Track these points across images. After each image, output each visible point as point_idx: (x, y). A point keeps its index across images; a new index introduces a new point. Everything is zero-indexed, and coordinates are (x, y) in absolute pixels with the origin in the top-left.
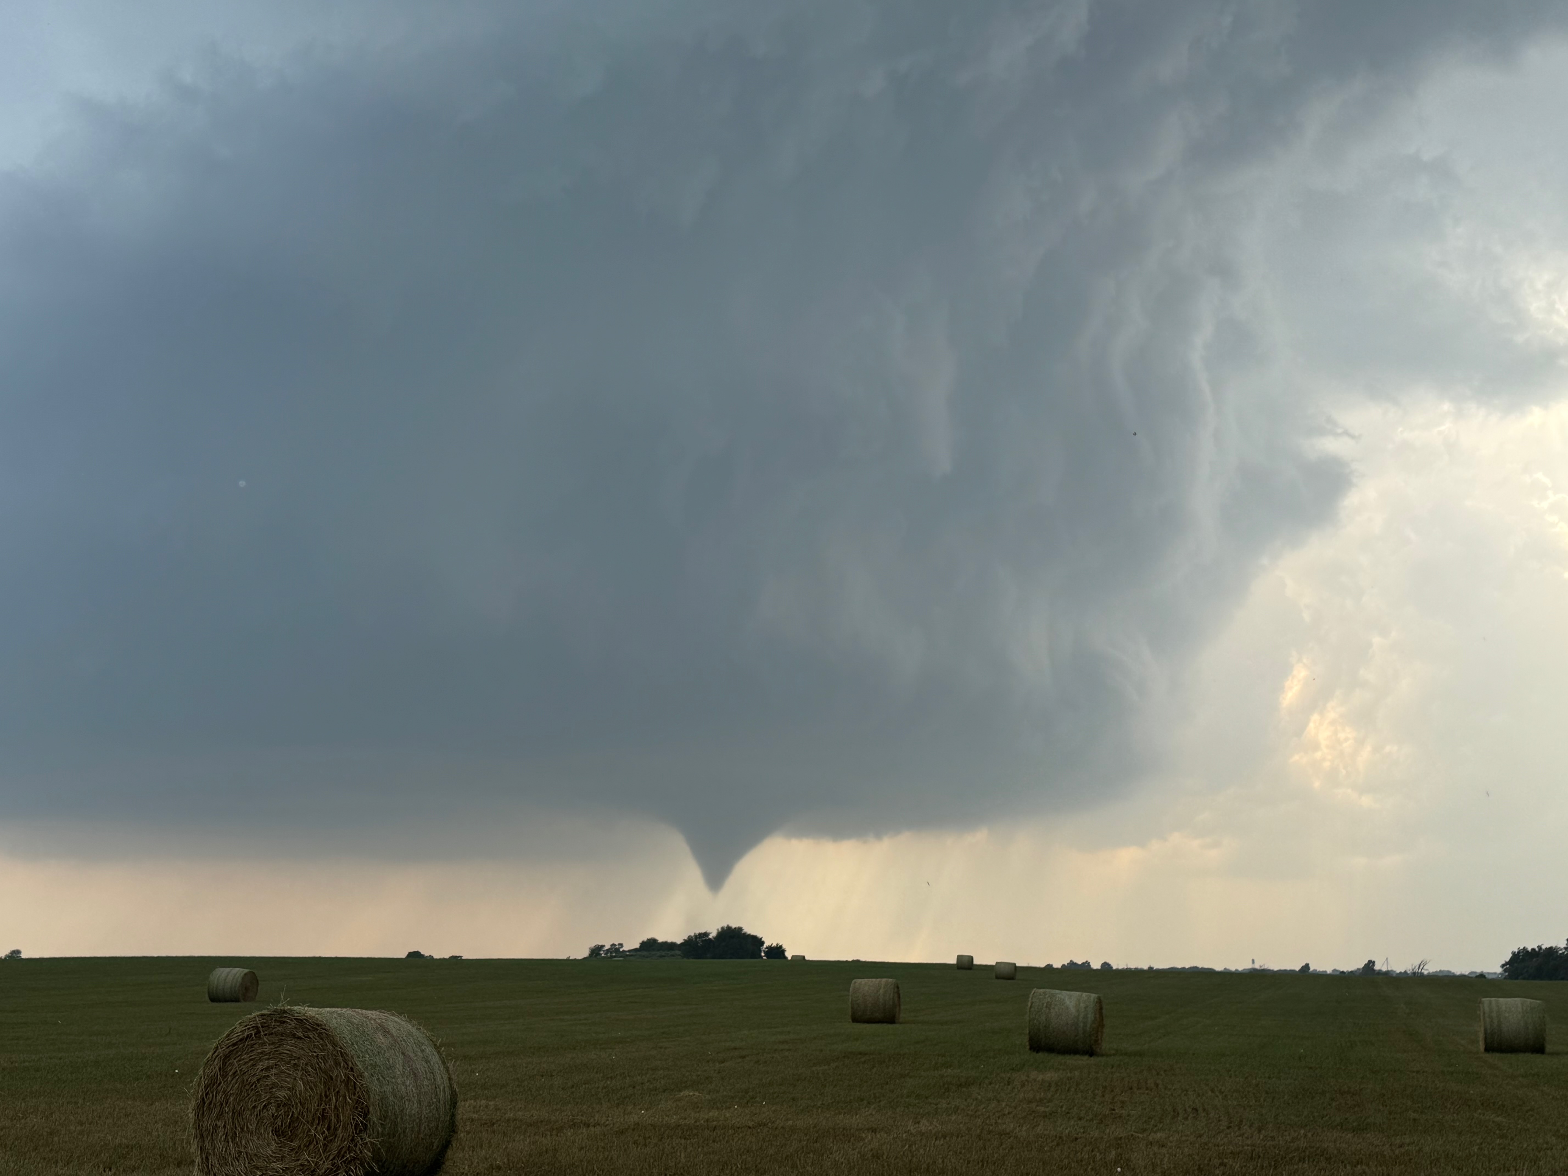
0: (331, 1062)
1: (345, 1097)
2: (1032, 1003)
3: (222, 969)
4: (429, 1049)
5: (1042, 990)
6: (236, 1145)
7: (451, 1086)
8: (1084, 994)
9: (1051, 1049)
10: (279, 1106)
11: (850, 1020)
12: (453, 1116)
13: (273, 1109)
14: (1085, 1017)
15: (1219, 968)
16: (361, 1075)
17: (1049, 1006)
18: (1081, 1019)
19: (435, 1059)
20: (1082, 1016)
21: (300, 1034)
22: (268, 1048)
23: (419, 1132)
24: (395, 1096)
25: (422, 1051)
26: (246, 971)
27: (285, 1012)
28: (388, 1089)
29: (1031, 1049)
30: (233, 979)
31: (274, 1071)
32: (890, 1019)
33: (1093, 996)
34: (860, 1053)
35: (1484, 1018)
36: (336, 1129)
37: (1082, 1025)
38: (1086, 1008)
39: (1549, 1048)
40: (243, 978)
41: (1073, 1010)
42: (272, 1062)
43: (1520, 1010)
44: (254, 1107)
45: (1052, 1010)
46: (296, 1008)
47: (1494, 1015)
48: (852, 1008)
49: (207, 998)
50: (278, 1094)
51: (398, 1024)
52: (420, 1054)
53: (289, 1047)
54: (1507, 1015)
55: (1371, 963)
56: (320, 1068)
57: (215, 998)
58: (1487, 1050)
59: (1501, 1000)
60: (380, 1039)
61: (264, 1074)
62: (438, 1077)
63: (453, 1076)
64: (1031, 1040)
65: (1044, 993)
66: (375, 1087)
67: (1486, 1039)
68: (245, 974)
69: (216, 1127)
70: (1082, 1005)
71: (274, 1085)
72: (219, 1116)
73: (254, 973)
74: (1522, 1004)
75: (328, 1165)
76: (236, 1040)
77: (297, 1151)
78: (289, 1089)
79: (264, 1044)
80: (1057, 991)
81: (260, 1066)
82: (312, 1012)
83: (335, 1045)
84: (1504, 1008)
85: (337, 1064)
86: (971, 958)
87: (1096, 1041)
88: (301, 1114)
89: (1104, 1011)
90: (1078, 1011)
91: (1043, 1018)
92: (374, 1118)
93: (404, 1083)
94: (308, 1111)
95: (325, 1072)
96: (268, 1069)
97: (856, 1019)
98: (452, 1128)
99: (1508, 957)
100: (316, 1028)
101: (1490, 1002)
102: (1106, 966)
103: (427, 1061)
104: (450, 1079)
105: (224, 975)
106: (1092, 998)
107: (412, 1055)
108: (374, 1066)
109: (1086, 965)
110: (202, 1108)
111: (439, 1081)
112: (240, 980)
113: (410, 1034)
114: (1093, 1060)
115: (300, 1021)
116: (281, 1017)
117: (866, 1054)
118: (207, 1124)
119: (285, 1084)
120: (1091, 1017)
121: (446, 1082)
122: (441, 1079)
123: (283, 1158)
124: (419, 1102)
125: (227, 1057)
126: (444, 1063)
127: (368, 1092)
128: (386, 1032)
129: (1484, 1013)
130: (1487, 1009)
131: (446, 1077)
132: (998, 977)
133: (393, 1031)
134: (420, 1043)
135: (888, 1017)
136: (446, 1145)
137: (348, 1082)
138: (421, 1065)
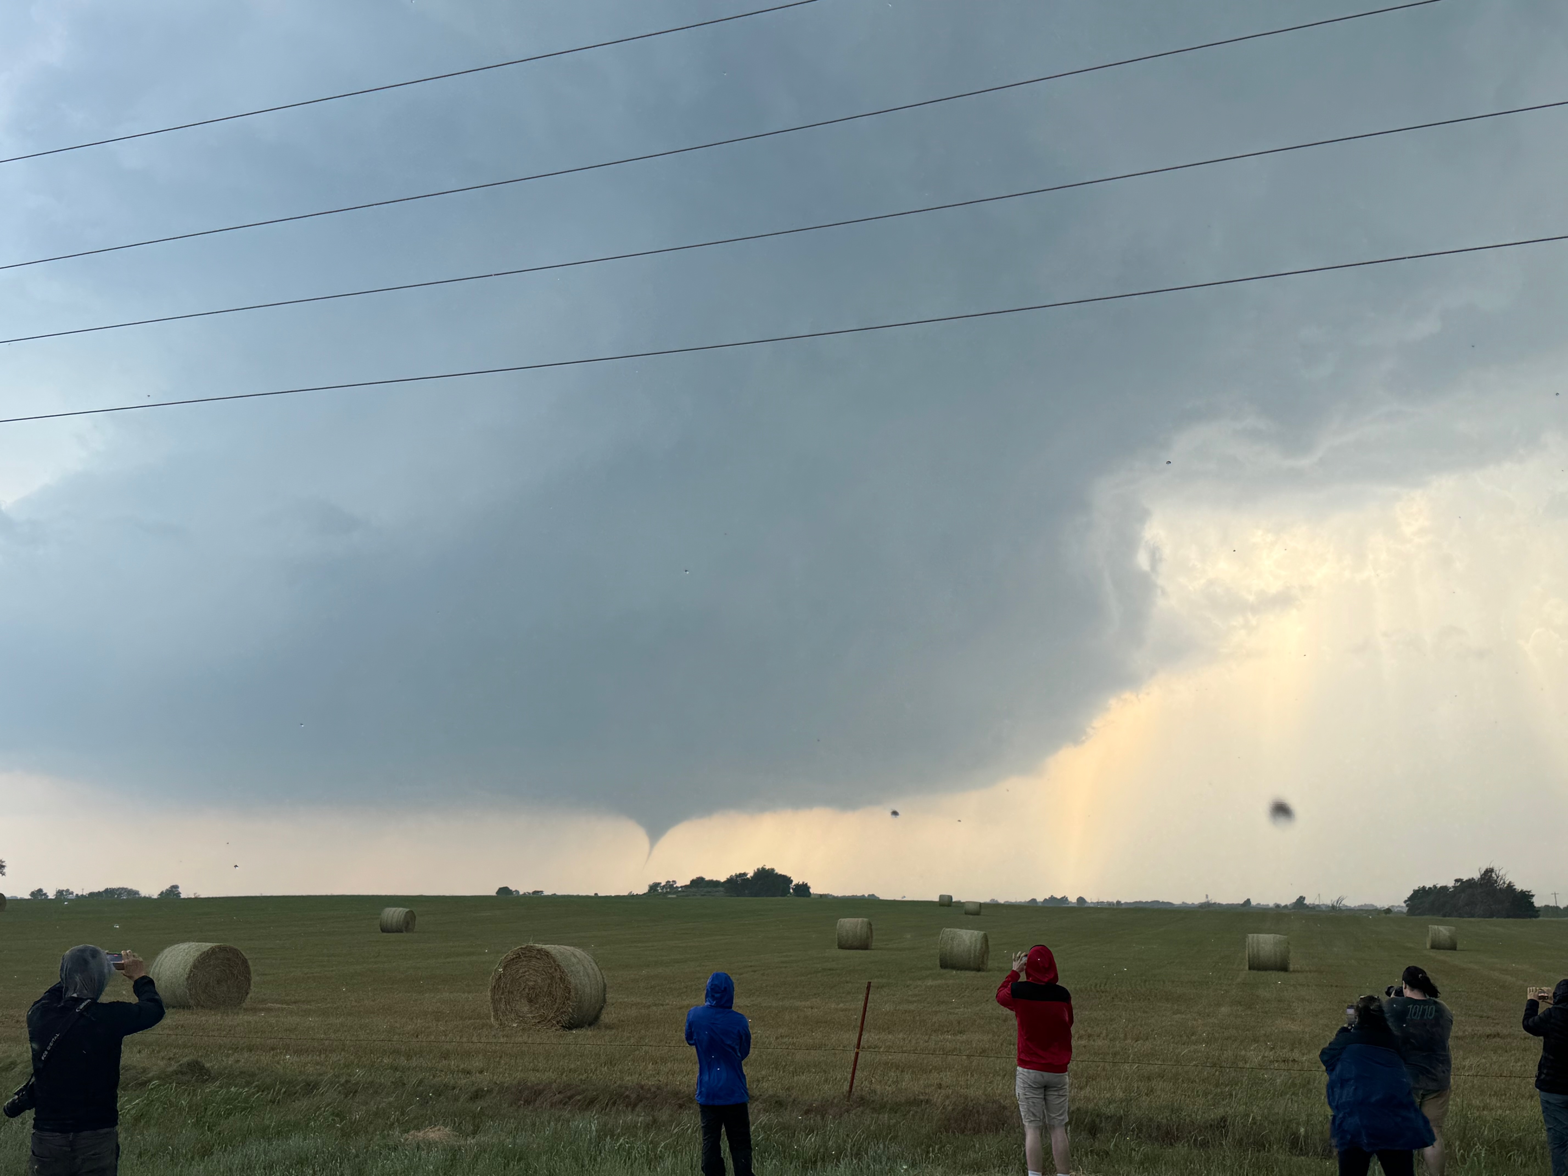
0: (553, 970)
1: (559, 985)
2: (942, 938)
3: (390, 909)
4: (594, 965)
5: (949, 929)
6: (510, 1006)
7: (603, 981)
8: (976, 932)
9: (954, 967)
10: (529, 989)
11: (837, 947)
12: (604, 995)
13: (527, 990)
14: (975, 947)
15: (1177, 901)
16: (567, 975)
17: (952, 939)
18: (972, 948)
19: (596, 969)
20: (974, 945)
21: (538, 957)
22: (524, 963)
23: (591, 1002)
24: (580, 984)
25: (591, 965)
26: (407, 910)
27: (531, 947)
28: (578, 981)
29: (941, 966)
30: (398, 916)
31: (527, 973)
33: (982, 933)
34: (830, 970)
35: (1248, 948)
36: (556, 999)
37: (973, 952)
38: (976, 940)
39: (1291, 967)
40: (405, 916)
41: (968, 942)
42: (526, 969)
43: (1272, 942)
44: (518, 990)
45: (954, 942)
46: (537, 945)
47: (1255, 945)
48: (838, 939)
49: (380, 930)
50: (529, 984)
51: (578, 952)
52: (590, 966)
53: (534, 962)
54: (1263, 945)
55: (1301, 899)
56: (548, 972)
57: (385, 930)
58: (1250, 969)
59: (1260, 935)
60: (574, 960)
61: (523, 975)
62: (598, 977)
63: (605, 977)
64: (941, 961)
65: (951, 931)
66: (572, 980)
67: (1249, 961)
68: (407, 912)
69: (501, 999)
70: (974, 939)
71: (527, 980)
72: (503, 993)
73: (412, 911)
74: (1274, 938)
75: (552, 1015)
76: (509, 959)
77: (538, 1008)
78: (534, 981)
79: (523, 961)
80: (958, 930)
81: (521, 971)
82: (544, 947)
83: (555, 961)
84: (1261, 941)
85: (556, 970)
86: (951, 897)
87: (983, 962)
88: (540, 992)
89: (989, 942)
90: (971, 942)
91: (949, 947)
92: (573, 994)
93: (584, 979)
94: (543, 991)
95: (551, 974)
96: (524, 972)
97: (841, 947)
98: (604, 1001)
99: (1409, 893)
100: (547, 954)
101: (1253, 937)
102: (1081, 900)
103: (593, 970)
104: (603, 978)
105: (391, 913)
106: (980, 935)
107: (587, 966)
108: (572, 971)
109: (1064, 899)
110: (494, 989)
111: (598, 979)
112: (403, 916)
113: (585, 957)
114: (983, 974)
115: (538, 950)
116: (530, 949)
117: (833, 970)
118: (497, 997)
119: (532, 979)
120: (979, 946)
121: (602, 980)
122: (599, 978)
123: (532, 1012)
124: (591, 988)
125: (505, 967)
126: (600, 970)
127: (570, 983)
128: (575, 956)
129: (1249, 944)
130: (1250, 941)
131: (601, 977)
133: (578, 956)
134: (590, 962)
135: (864, 946)
136: (601, 1008)
137: (561, 978)
138: (590, 971)
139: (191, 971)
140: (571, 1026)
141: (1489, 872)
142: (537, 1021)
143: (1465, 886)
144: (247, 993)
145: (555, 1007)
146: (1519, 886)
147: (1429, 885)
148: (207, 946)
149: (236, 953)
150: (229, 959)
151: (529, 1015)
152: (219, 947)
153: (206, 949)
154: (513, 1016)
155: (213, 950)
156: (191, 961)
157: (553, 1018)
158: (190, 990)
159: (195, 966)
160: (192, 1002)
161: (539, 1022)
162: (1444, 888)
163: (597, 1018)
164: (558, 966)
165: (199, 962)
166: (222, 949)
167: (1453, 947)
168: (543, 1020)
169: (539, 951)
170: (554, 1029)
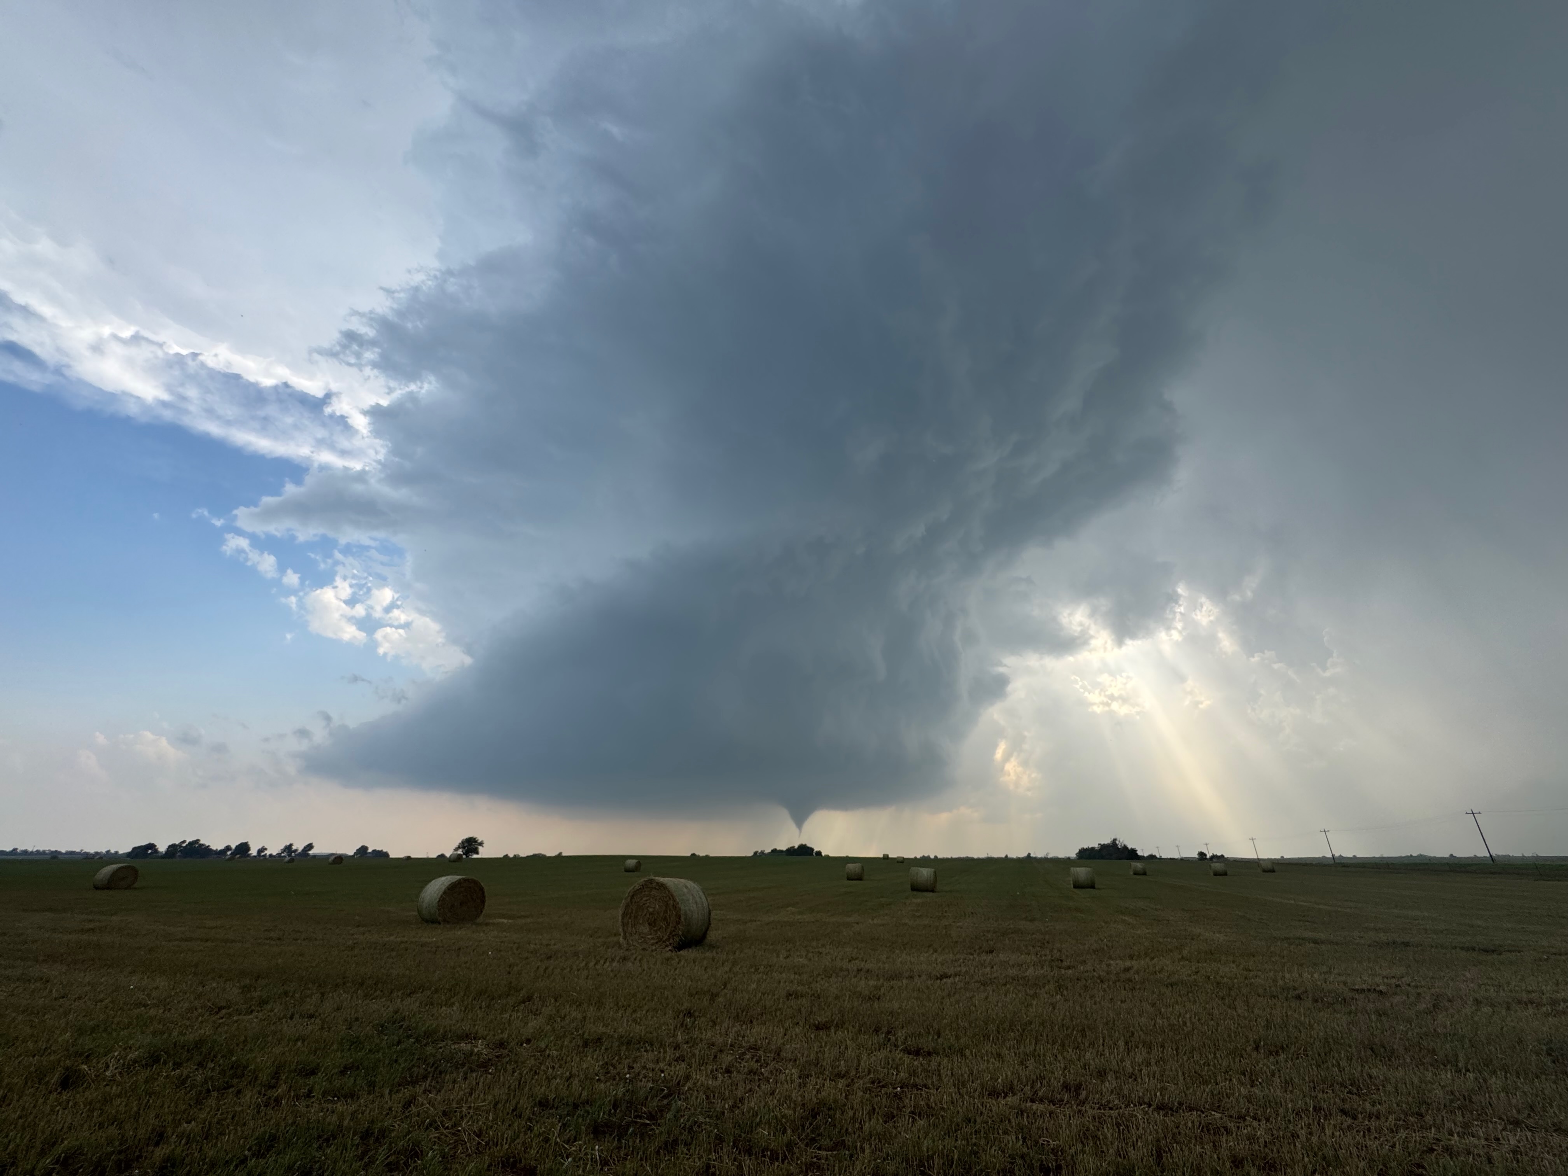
0: (668, 899)
1: (672, 911)
2: (910, 872)
4: (701, 894)
6: (635, 928)
7: (709, 907)
8: (930, 869)
9: (919, 890)
10: (650, 914)
11: (846, 880)
12: (709, 918)
13: (648, 916)
14: (930, 877)
15: (976, 857)
16: (678, 903)
17: (917, 874)
18: (929, 879)
19: (703, 897)
21: (657, 888)
22: (646, 893)
23: (698, 924)
24: (689, 911)
26: (637, 860)
27: (652, 879)
28: (687, 908)
29: (911, 890)
30: (633, 863)
32: (860, 879)
33: (933, 870)
34: (851, 892)
35: (1072, 874)
36: (669, 923)
37: (929, 881)
39: (1096, 887)
41: (925, 874)
42: (648, 898)
43: (1085, 872)
44: (642, 915)
46: (657, 878)
47: (1075, 873)
48: (847, 874)
49: (624, 870)
50: (650, 910)
51: (690, 884)
52: (698, 895)
53: (654, 892)
54: (1080, 873)
55: (1029, 854)
56: (664, 900)
57: (627, 870)
58: (1075, 887)
59: (1078, 868)
60: (685, 890)
61: (645, 902)
62: (704, 904)
63: (710, 903)
64: (911, 886)
65: (914, 868)
66: (682, 908)
67: (1073, 883)
68: (637, 862)
69: (628, 922)
70: (929, 873)
71: (648, 907)
72: (630, 918)
74: (1085, 869)
75: (667, 937)
76: (636, 889)
77: (656, 931)
78: (653, 908)
79: (646, 890)
80: (920, 868)
81: (645, 899)
82: (661, 880)
83: (669, 891)
85: (670, 899)
86: (888, 855)
87: (935, 887)
88: (657, 917)
90: (928, 875)
91: (915, 878)
92: (682, 919)
93: (693, 906)
94: (660, 916)
95: (666, 902)
96: (647, 900)
97: (848, 879)
98: (709, 924)
99: (1077, 851)
100: (662, 886)
101: (1073, 868)
102: (936, 857)
103: (701, 898)
104: (708, 904)
105: (630, 862)
107: (695, 896)
108: (682, 900)
109: (929, 857)
110: (624, 915)
113: (694, 888)
114: (934, 894)
116: (651, 881)
117: (853, 892)
118: (625, 920)
119: (652, 906)
120: (932, 877)
122: (706, 905)
123: (651, 934)
124: (698, 913)
125: (633, 896)
126: (706, 898)
127: (680, 909)
128: (686, 887)
130: (1072, 871)
132: (898, 862)
133: (689, 887)
134: (698, 891)
135: (860, 878)
136: (707, 929)
137: (673, 905)
138: (698, 900)
139: (441, 896)
140: (681, 946)
141: (1115, 840)
142: (655, 941)
143: (1103, 847)
144: (482, 912)
145: (669, 931)
146: (1130, 846)
147: (1085, 847)
148: (455, 878)
149: (475, 882)
150: (470, 887)
151: (649, 937)
152: (463, 879)
153: (455, 880)
154: (637, 937)
155: (459, 883)
156: (444, 888)
157: (669, 939)
158: (439, 910)
159: (445, 893)
160: (440, 919)
161: (657, 943)
162: (1093, 849)
163: (704, 936)
164: (672, 895)
165: (448, 889)
166: (465, 880)
167: (1145, 874)
168: (660, 940)
169: (658, 883)
170: (668, 949)
